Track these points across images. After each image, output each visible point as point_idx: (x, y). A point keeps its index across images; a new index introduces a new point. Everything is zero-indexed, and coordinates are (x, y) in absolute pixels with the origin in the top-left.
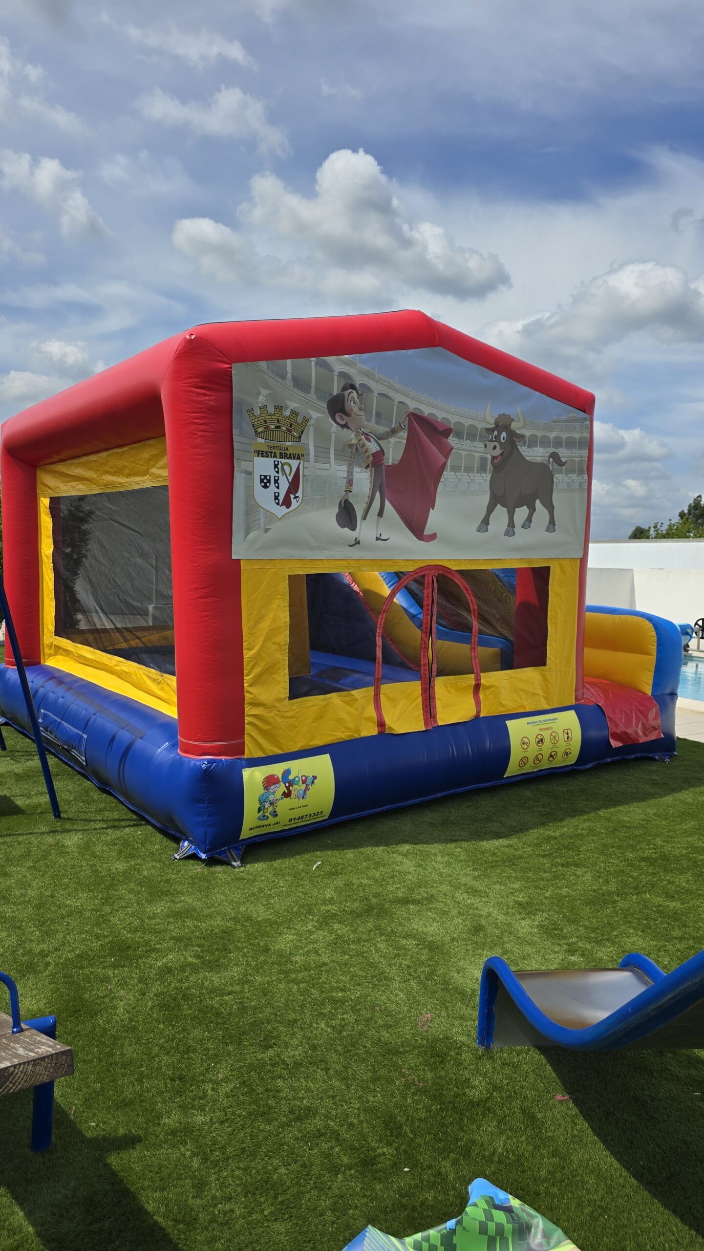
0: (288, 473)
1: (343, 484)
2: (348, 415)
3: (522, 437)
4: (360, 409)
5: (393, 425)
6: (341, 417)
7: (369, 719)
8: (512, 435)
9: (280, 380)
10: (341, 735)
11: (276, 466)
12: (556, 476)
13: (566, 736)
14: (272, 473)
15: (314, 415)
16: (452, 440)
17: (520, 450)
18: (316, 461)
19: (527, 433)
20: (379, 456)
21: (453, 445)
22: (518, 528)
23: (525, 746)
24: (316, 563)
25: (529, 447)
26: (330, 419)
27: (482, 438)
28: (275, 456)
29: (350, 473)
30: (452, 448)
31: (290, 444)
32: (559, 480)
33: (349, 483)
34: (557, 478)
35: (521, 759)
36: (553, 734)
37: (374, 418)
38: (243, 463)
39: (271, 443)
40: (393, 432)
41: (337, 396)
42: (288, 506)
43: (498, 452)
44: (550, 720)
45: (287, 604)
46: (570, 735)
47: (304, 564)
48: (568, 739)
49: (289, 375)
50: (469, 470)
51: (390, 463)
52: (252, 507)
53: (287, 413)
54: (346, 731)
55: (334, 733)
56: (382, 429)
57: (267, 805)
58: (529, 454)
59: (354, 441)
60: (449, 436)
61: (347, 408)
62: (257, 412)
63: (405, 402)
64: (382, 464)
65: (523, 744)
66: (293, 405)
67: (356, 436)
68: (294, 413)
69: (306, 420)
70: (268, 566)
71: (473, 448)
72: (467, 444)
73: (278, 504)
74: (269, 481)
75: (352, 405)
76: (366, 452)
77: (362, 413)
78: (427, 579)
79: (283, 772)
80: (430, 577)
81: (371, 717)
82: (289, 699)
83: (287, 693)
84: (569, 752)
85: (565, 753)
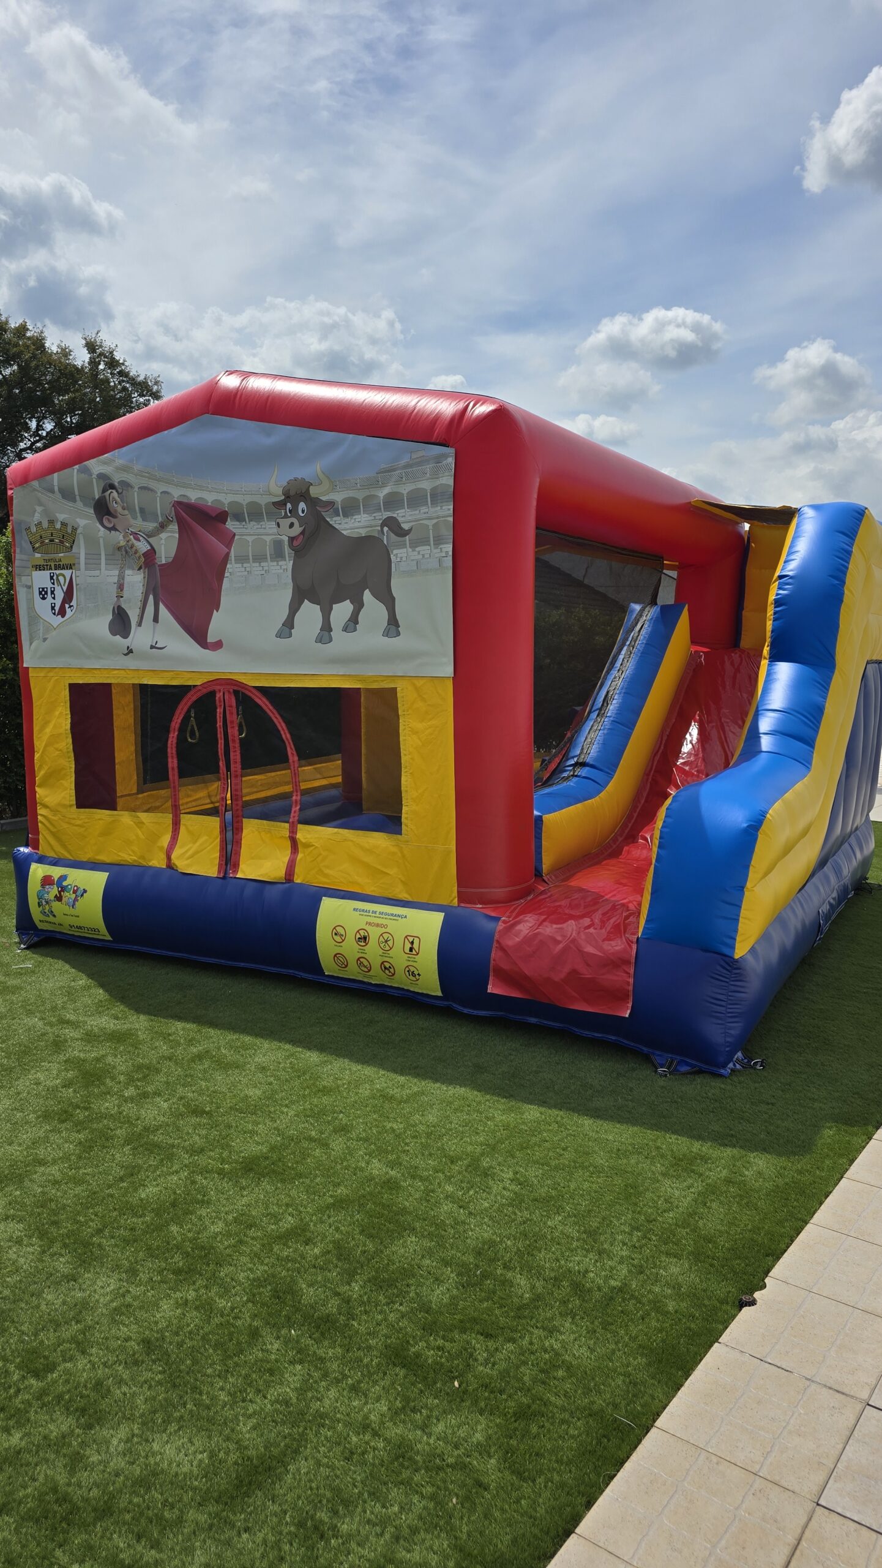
0: (62, 582)
1: (114, 589)
2: (115, 517)
3: (331, 504)
4: (124, 509)
5: (160, 519)
6: (109, 520)
7: (161, 848)
8: (313, 503)
9: (50, 495)
10: (128, 856)
11: (52, 578)
12: (395, 552)
14: (48, 585)
15: (82, 522)
16: (231, 525)
17: (331, 523)
18: (86, 569)
19: (338, 497)
20: (150, 555)
21: (234, 530)
22: (337, 632)
24: (94, 671)
25: (346, 515)
26: (98, 524)
27: (271, 516)
28: (51, 569)
29: (121, 577)
30: (234, 535)
31: (62, 555)
32: (401, 558)
33: (120, 588)
34: (396, 555)
35: (335, 956)
37: (138, 515)
38: (23, 578)
39: (47, 557)
40: (162, 527)
41: (98, 499)
42: (63, 616)
43: (297, 530)
44: (392, 915)
45: (69, 712)
47: (83, 673)
49: (56, 489)
50: (259, 558)
51: (164, 562)
52: (34, 618)
53: (58, 526)
54: (131, 853)
55: (120, 854)
56: (151, 526)
57: (44, 903)
58: (346, 526)
59: (122, 543)
60: (226, 520)
61: (112, 510)
62: (34, 529)
63: (169, 490)
64: (154, 564)
66: (61, 517)
67: (124, 537)
68: (64, 524)
69: (75, 529)
70: (51, 674)
71: (262, 531)
72: (252, 527)
73: (54, 614)
74: (46, 593)
75: (115, 505)
76: (135, 553)
77: (126, 512)
78: (218, 696)
79: (61, 876)
80: (222, 694)
81: (162, 847)
82: (77, 808)
83: (73, 800)
84: (416, 972)
85: (408, 971)
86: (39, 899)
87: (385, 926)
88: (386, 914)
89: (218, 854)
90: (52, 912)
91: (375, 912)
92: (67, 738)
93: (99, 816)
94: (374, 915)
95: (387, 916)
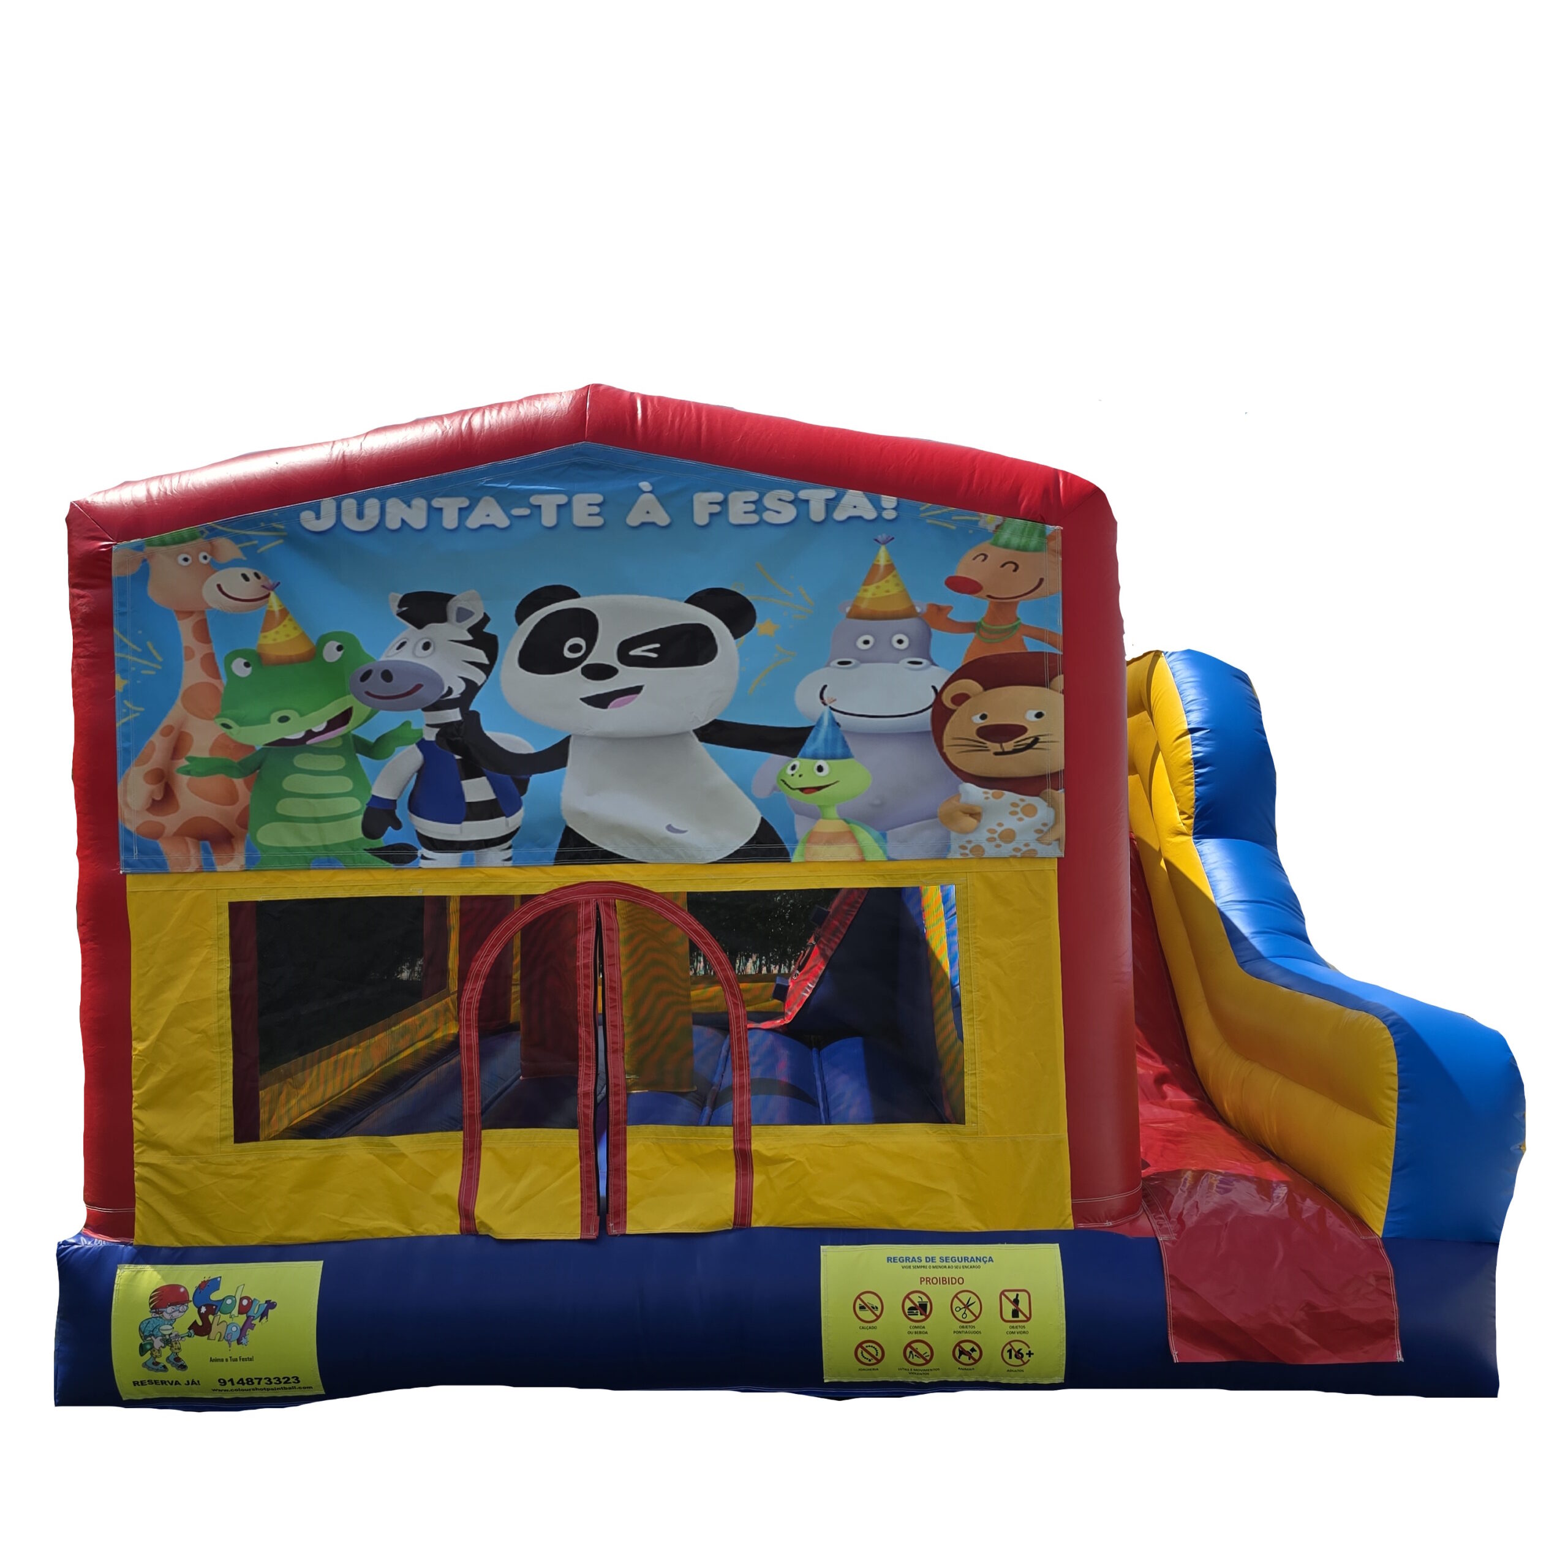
7: (442, 1199)
13: (1009, 1308)
23: (867, 1315)
35: (860, 1345)
36: (964, 1297)
44: (966, 1259)
46: (1023, 1306)
48: (1015, 1313)
54: (375, 1217)
55: (344, 1220)
57: (158, 1343)
65: (862, 1308)
78: (582, 913)
79: (204, 1282)
80: (592, 908)
81: (447, 1197)
82: (236, 1141)
83: (229, 1127)
84: (1025, 1351)
85: (1010, 1351)
86: (144, 1338)
87: (960, 1281)
88: (953, 1259)
89: (578, 1196)
90: (178, 1359)
91: (933, 1259)
92: (220, 1006)
93: (292, 1153)
94: (930, 1264)
95: (957, 1263)
